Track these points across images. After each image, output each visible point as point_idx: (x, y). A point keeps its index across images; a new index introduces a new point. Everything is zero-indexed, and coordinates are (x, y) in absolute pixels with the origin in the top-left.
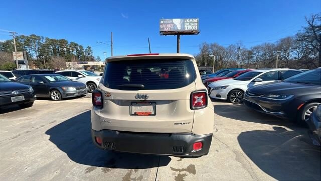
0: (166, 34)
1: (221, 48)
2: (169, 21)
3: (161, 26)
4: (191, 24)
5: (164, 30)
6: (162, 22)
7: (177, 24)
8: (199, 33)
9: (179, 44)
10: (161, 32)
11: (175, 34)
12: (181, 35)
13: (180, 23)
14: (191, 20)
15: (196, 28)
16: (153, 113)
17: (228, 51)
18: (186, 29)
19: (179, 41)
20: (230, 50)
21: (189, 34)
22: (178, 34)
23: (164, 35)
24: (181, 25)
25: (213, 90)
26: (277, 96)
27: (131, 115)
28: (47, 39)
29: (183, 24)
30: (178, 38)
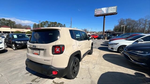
0: (98, 16)
1: (133, 21)
2: (100, 9)
3: (95, 12)
4: (112, 9)
5: (97, 14)
6: (96, 10)
7: (104, 10)
8: (117, 13)
9: (105, 20)
10: (95, 15)
11: (102, 16)
12: (106, 16)
13: (106, 9)
14: (112, 7)
15: (115, 11)
16: (39, 54)
17: (138, 22)
18: (109, 12)
19: (105, 19)
20: (140, 22)
21: (111, 15)
22: (104, 15)
23: (97, 16)
24: (106, 11)
25: (110, 45)
26: (142, 52)
27: (33, 54)
28: (51, 22)
29: (107, 10)
30: (104, 17)
